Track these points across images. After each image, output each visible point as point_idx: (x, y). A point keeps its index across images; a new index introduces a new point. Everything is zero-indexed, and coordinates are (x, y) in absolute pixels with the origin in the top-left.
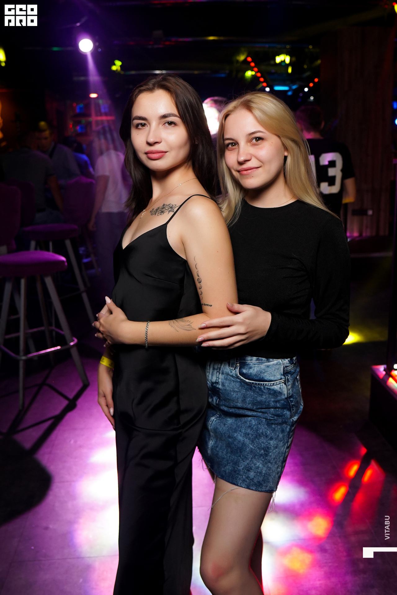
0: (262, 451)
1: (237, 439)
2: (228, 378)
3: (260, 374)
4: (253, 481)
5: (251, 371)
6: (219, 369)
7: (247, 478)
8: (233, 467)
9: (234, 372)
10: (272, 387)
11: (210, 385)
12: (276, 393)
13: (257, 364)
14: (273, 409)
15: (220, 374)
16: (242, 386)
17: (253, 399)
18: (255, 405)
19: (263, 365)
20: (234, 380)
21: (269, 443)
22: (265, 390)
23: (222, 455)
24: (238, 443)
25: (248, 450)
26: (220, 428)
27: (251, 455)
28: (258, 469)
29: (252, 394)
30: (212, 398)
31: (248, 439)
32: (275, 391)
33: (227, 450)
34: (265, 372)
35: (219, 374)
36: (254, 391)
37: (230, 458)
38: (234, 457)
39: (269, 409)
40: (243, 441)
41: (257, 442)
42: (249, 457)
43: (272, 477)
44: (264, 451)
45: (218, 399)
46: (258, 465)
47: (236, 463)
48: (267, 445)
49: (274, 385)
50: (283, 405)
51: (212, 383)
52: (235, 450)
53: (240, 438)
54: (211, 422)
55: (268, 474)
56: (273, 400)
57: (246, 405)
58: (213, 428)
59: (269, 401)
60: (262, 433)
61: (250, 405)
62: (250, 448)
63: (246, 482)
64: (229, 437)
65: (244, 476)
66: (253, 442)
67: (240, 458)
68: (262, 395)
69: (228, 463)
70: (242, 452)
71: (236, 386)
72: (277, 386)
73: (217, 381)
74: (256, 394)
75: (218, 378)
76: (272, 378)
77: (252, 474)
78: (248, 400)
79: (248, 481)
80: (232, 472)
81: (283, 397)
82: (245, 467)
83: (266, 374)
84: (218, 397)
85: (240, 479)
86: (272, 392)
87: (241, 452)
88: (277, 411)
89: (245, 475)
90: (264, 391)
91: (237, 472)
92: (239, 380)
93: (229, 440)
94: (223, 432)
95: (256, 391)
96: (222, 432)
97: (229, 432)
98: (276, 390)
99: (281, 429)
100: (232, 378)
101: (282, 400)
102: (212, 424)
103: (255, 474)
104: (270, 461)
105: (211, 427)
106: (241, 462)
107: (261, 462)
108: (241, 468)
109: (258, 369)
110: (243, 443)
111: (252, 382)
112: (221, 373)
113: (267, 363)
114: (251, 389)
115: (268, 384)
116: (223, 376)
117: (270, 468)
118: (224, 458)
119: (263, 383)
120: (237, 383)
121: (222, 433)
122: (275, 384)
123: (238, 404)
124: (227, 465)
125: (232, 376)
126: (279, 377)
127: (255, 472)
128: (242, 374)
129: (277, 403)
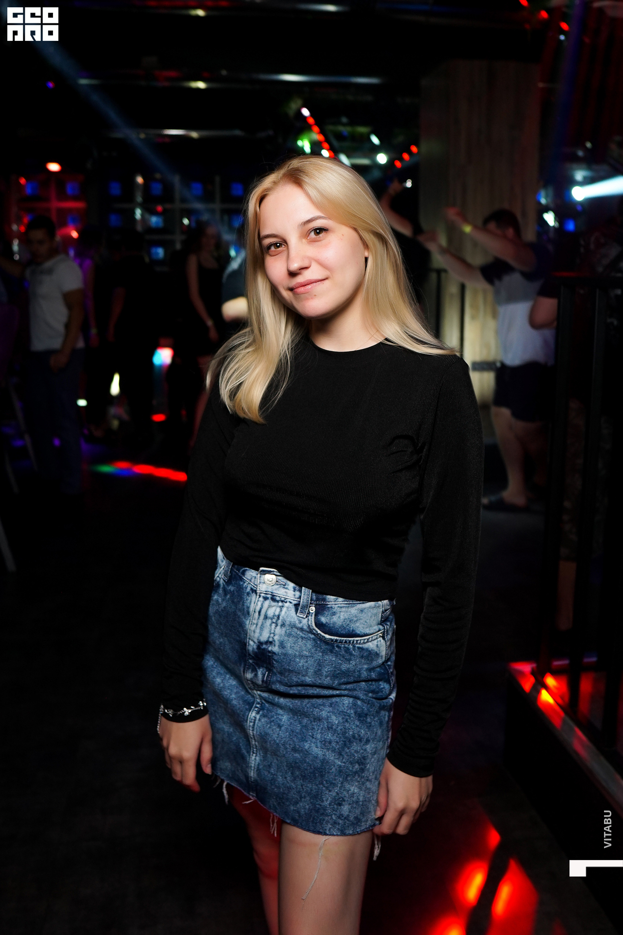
0: (357, 766)
1: (312, 754)
2: (293, 633)
3: (348, 625)
4: (348, 820)
5: (335, 619)
6: (276, 618)
7: (339, 817)
8: (311, 803)
9: (305, 621)
10: (365, 646)
11: (255, 647)
12: (370, 655)
13: (346, 607)
14: (364, 683)
15: (278, 627)
16: (317, 646)
17: (335, 667)
18: (337, 677)
19: (355, 608)
20: (303, 636)
21: (365, 750)
22: (355, 652)
23: (285, 782)
24: (312, 761)
25: (334, 770)
26: (274, 733)
27: (341, 776)
28: (353, 797)
29: (334, 659)
30: (254, 670)
31: (332, 751)
32: (370, 651)
33: (292, 773)
34: (357, 621)
35: (277, 625)
36: (337, 655)
37: (303, 789)
38: (310, 785)
39: (358, 684)
40: (323, 755)
41: (347, 753)
42: (338, 781)
43: (373, 802)
44: (359, 765)
45: (267, 673)
46: (352, 790)
47: (317, 796)
48: (363, 753)
49: (369, 642)
50: (380, 674)
51: (260, 643)
52: (310, 773)
53: (316, 750)
54: (251, 722)
55: (367, 799)
56: (366, 666)
57: (320, 679)
58: (258, 733)
59: (360, 669)
60: (354, 737)
61: (328, 678)
62: (338, 765)
63: (339, 824)
64: (295, 750)
65: (333, 816)
66: (341, 754)
67: (321, 786)
68: (349, 660)
69: (301, 798)
70: (325, 775)
71: (306, 646)
72: (373, 642)
73: (271, 640)
74: (340, 660)
75: (274, 633)
76: (367, 631)
77: (345, 809)
78: (325, 670)
79: (341, 822)
80: (311, 812)
81: (380, 661)
82: (334, 799)
83: (358, 624)
84: (266, 668)
85: (328, 822)
86: (365, 654)
87: (322, 776)
88: (371, 685)
89: (336, 813)
90: (353, 652)
91: (322, 811)
92: (313, 636)
93: (295, 755)
94: (280, 741)
95: (340, 654)
96: (278, 742)
97: (294, 741)
98: (372, 650)
99: (379, 721)
100: (301, 634)
101: (377, 667)
102: (254, 725)
103: (350, 807)
104: (368, 777)
105: (255, 732)
106: (325, 792)
107: (357, 784)
108: (326, 803)
109: (345, 615)
110: (324, 759)
111: (336, 638)
112: (279, 625)
113: (360, 605)
114: (331, 652)
115: (361, 640)
116: (284, 629)
117: (370, 789)
118: (290, 788)
119: (352, 639)
120: (309, 641)
121: (278, 744)
122: (370, 639)
123: (307, 678)
124: (301, 801)
125: (302, 629)
126: (376, 628)
127: (350, 804)
128: (319, 624)
129: (371, 673)
